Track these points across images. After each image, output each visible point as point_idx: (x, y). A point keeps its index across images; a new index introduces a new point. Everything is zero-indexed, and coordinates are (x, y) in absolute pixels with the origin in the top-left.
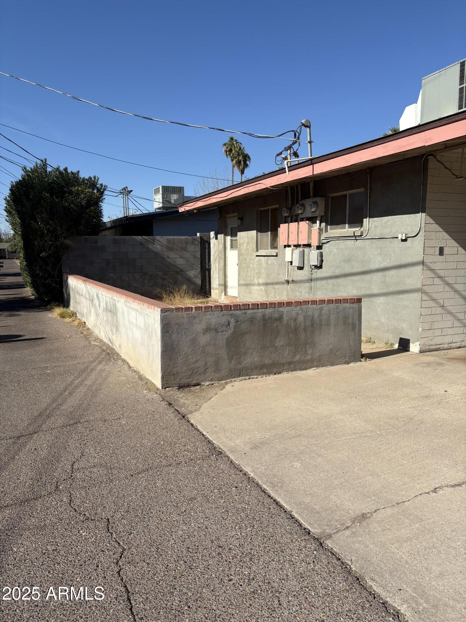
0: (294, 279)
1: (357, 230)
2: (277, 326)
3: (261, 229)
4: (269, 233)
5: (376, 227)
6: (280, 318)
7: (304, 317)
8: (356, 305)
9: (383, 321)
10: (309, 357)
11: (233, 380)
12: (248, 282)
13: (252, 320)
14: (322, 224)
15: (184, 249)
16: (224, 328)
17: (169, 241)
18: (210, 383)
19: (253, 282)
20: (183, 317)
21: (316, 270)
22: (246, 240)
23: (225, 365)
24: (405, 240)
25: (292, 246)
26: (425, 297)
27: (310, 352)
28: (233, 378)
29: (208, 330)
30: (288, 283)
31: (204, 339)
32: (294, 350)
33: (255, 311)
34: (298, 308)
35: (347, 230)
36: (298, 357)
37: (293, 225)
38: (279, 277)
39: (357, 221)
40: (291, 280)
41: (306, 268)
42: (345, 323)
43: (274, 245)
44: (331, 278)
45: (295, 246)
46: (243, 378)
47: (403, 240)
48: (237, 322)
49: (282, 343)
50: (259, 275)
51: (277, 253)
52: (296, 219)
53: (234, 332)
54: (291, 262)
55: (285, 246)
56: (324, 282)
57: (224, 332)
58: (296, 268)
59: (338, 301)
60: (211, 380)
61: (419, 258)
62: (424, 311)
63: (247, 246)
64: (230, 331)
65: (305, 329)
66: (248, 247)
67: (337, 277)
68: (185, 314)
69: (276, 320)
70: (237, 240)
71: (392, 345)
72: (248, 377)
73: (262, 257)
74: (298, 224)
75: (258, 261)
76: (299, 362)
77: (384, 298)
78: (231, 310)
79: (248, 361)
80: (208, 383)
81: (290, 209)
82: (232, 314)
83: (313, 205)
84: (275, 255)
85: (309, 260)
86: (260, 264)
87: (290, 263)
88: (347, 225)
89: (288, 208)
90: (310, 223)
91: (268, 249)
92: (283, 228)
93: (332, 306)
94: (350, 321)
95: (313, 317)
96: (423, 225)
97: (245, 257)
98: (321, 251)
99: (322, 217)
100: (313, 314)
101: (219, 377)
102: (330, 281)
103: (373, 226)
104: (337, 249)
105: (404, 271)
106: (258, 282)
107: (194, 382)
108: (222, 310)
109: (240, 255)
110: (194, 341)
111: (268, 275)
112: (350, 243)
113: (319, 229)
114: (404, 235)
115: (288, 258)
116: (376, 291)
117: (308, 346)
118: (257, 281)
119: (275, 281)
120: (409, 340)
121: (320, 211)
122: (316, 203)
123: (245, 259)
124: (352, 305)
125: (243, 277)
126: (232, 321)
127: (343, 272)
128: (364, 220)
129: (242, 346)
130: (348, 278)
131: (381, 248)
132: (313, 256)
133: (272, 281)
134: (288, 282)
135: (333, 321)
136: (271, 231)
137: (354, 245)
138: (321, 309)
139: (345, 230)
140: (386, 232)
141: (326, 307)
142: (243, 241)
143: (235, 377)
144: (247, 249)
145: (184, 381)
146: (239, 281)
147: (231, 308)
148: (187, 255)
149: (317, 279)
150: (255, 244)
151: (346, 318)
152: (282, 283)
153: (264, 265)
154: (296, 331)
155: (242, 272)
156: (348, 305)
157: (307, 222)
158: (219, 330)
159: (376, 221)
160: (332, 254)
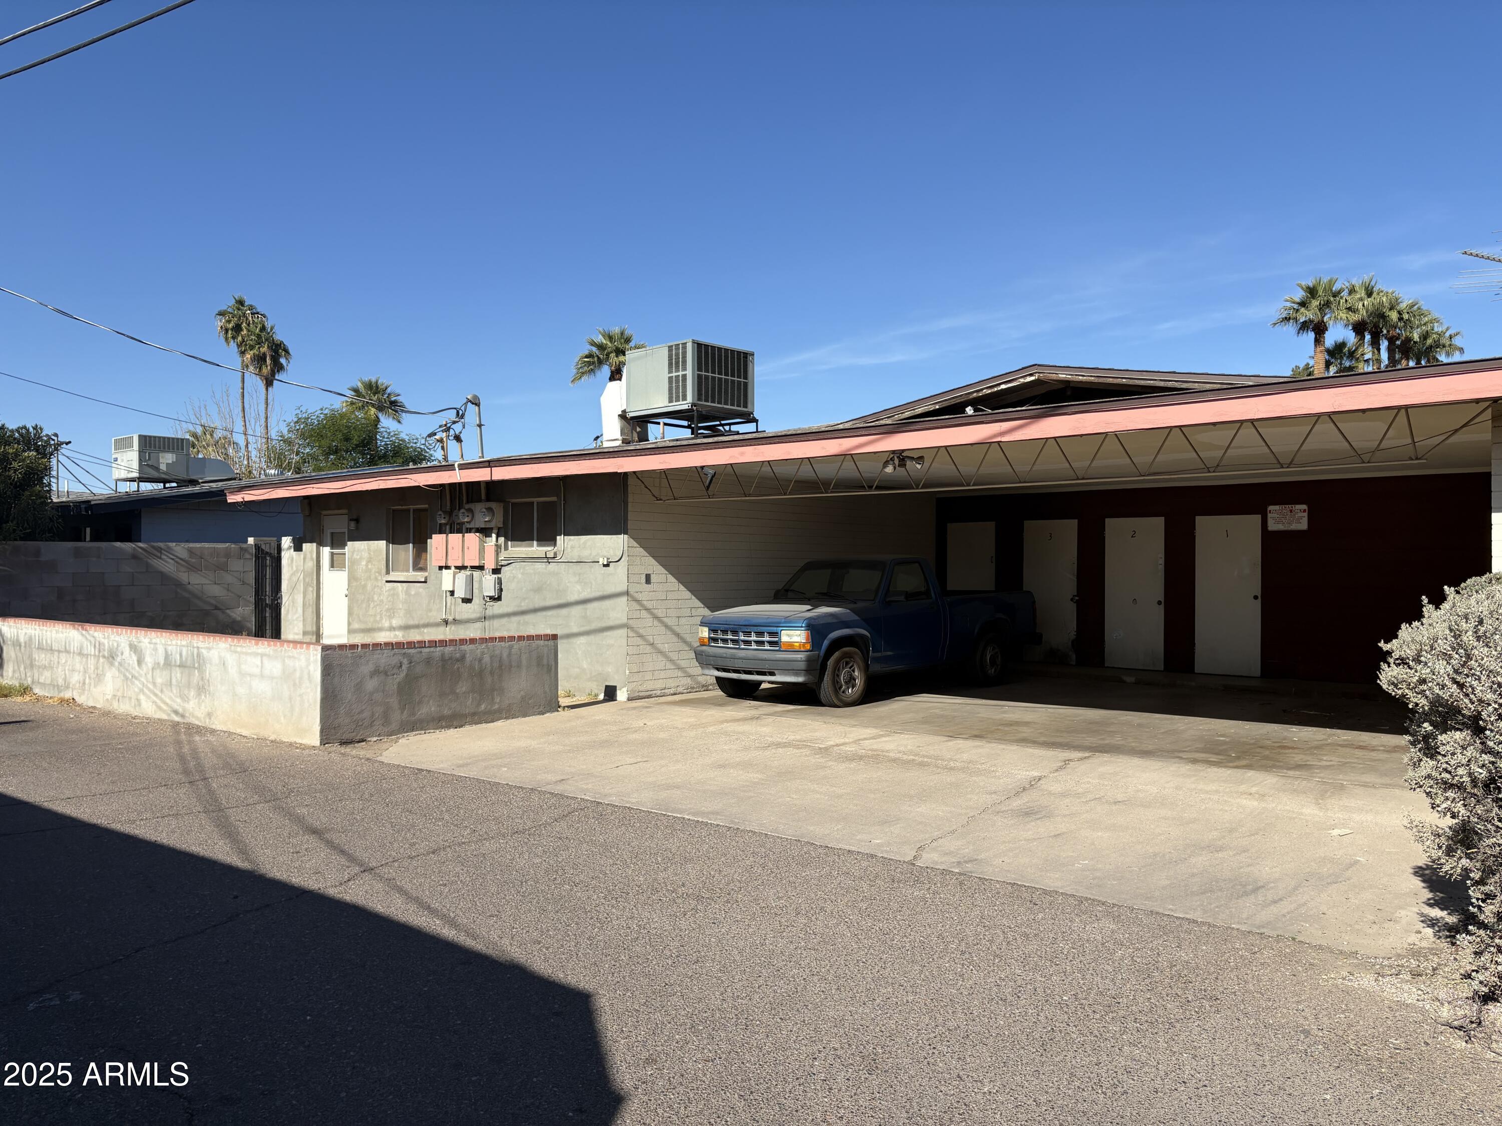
0: (457, 618)
1: (549, 550)
2: (458, 668)
3: (394, 539)
4: (411, 545)
5: (572, 547)
6: (463, 658)
7: (491, 657)
8: (551, 643)
9: (585, 666)
10: (496, 706)
11: (406, 735)
12: (369, 626)
13: (428, 661)
14: (499, 538)
15: (223, 567)
16: (395, 671)
17: (191, 551)
18: (377, 738)
19: (380, 625)
20: (347, 657)
21: (492, 603)
22: (365, 555)
23: (397, 717)
24: (607, 565)
25: (453, 568)
26: (631, 634)
27: (498, 701)
28: (405, 733)
29: (376, 672)
30: (447, 624)
31: (371, 684)
32: (478, 698)
33: (432, 649)
34: (484, 646)
35: (535, 549)
36: (483, 707)
37: (455, 538)
38: (430, 614)
39: (548, 538)
40: (451, 618)
41: (476, 601)
42: (539, 664)
43: (419, 564)
44: (515, 614)
45: (457, 567)
46: (417, 732)
47: (604, 566)
48: (410, 663)
49: (464, 689)
50: (391, 612)
51: (426, 578)
52: (459, 528)
53: (407, 675)
54: (452, 593)
55: (441, 568)
56: (504, 621)
57: (395, 676)
58: (461, 600)
59: (530, 638)
60: (379, 735)
61: (623, 587)
62: (632, 650)
63: (367, 565)
64: (403, 675)
65: (492, 673)
66: (370, 567)
67: (523, 613)
68: (349, 653)
69: (458, 660)
70: (345, 554)
71: (596, 695)
72: (423, 732)
73: (399, 584)
74: (463, 536)
75: (389, 590)
76: (485, 713)
77: (585, 637)
78: (404, 648)
79: (424, 711)
80: (375, 739)
81: (450, 514)
82: (404, 654)
83: (486, 513)
84: (423, 580)
85: (481, 589)
86: (393, 595)
87: (448, 594)
88: (535, 543)
89: (445, 512)
90: (481, 535)
91: (408, 571)
92: (436, 542)
93: (523, 643)
94: (545, 662)
95: (501, 657)
96: (626, 548)
97: (363, 583)
98: (499, 576)
99: (499, 529)
100: (501, 653)
101: (388, 731)
102: (515, 619)
103: (569, 546)
104: (523, 574)
105: (607, 603)
106: (391, 623)
107: (358, 738)
108: (393, 649)
109: (352, 578)
110: (359, 687)
111: (409, 612)
112: (540, 566)
113: (496, 545)
114: (606, 559)
115: (447, 585)
116: (575, 630)
117: (495, 693)
118: (388, 622)
119: (422, 622)
120: (615, 687)
121: (498, 521)
122: (490, 510)
123: (364, 586)
124: (546, 642)
125: (359, 617)
126: (405, 661)
127: (531, 606)
128: (558, 537)
129: (416, 692)
130: (539, 614)
131: (580, 574)
132: (488, 584)
133: (417, 622)
134: (446, 622)
135: (524, 662)
136: (413, 543)
137: (546, 569)
138: (511, 647)
139: (533, 549)
140: (586, 554)
141: (516, 645)
142: (358, 557)
143: (407, 732)
144: (368, 570)
145: (346, 737)
146: (349, 624)
147: (404, 646)
148: (229, 578)
149: (494, 617)
150: (384, 562)
151: (539, 658)
152: (437, 625)
153: (402, 596)
154: (481, 674)
155: (356, 608)
156: (542, 642)
157: (478, 534)
158: (389, 673)
159: (573, 540)
160: (515, 580)
